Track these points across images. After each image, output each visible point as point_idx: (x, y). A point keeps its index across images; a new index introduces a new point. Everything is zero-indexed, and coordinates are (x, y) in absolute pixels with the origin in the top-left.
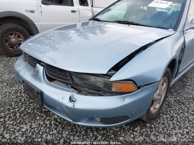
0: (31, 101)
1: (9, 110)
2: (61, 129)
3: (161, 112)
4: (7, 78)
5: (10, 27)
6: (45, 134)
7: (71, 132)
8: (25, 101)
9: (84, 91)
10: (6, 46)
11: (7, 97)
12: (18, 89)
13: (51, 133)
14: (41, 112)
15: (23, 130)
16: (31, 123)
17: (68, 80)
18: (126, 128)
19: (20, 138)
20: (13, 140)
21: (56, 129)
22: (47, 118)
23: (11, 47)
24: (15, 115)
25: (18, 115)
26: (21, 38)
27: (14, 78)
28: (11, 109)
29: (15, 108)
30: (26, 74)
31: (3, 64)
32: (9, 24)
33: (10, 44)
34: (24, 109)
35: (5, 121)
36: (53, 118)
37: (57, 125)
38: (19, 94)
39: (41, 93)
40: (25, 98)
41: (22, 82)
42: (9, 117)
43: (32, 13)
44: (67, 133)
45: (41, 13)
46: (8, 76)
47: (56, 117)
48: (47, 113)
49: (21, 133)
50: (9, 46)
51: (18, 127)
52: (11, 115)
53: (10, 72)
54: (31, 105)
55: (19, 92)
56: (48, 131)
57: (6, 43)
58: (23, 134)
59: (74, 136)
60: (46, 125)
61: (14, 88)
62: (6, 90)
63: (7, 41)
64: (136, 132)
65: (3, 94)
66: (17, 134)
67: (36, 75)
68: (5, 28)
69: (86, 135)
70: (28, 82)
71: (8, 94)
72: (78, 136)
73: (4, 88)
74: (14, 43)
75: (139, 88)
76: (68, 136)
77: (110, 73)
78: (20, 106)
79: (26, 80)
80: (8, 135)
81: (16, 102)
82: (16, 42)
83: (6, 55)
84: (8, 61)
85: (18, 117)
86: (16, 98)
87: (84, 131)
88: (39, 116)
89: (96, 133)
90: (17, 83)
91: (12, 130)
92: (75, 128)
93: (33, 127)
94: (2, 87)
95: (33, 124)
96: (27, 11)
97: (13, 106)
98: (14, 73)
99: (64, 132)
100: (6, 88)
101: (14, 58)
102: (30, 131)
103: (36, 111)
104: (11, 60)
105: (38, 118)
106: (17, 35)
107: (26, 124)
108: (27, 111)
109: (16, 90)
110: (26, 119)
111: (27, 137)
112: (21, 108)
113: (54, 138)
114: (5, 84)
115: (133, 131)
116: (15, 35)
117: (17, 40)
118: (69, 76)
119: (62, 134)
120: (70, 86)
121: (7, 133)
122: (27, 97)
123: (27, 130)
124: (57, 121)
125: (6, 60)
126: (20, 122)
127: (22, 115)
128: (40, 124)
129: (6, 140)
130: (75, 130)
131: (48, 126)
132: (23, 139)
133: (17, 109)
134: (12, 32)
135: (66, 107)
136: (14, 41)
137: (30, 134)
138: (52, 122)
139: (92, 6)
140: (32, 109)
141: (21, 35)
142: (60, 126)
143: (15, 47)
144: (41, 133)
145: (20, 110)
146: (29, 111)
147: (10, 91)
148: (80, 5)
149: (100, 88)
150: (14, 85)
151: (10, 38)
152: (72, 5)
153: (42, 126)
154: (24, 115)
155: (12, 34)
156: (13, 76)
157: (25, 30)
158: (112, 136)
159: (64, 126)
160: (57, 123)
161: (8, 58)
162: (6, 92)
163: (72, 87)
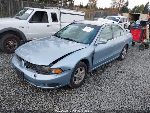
0: (19, 78)
1: (8, 82)
2: (32, 90)
3: (83, 84)
4: (7, 66)
5: (10, 36)
6: (24, 92)
7: (36, 91)
8: (16, 78)
9: (41, 72)
10: (6, 47)
11: (7, 76)
12: (13, 72)
13: (27, 92)
14: (24, 83)
15: (15, 90)
16: (18, 88)
17: (34, 68)
18: (62, 91)
19: (13, 93)
20: (10, 94)
21: (29, 90)
22: (26, 86)
23: (9, 48)
24: (11, 84)
25: (12, 84)
26: (15, 42)
27: (11, 66)
28: (9, 81)
29: (11, 81)
30: (17, 65)
31: (4, 58)
32: (9, 35)
33: (9, 46)
34: (15, 82)
35: (6, 86)
36: (29, 86)
37: (30, 89)
38: (13, 75)
39: (23, 73)
40: (16, 76)
41: (15, 68)
42: (8, 85)
43: (23, 28)
44: (34, 92)
45: (28, 28)
46: (7, 65)
47: (30, 85)
48: (27, 84)
49: (14, 91)
50: (8, 47)
51: (12, 89)
52: (9, 84)
53: (9, 63)
54: (19, 80)
55: (13, 74)
56: (26, 91)
57: (7, 45)
58: (14, 92)
59: (37, 93)
60: (25, 89)
61: (11, 72)
62: (6, 73)
63: (7, 44)
64: (66, 92)
65: (5, 74)
66: (12, 92)
67: (21, 65)
68: (7, 37)
69: (43, 93)
70: (18, 68)
71: (8, 74)
72: (39, 93)
73: (5, 72)
74: (12, 45)
75: (63, 71)
76: (35, 93)
77: (51, 65)
78: (13, 80)
79: (17, 68)
80: (8, 92)
81: (11, 78)
82: (13, 45)
83: (6, 52)
84: (7, 56)
85: (12, 85)
86: (12, 76)
87: (42, 91)
88: (22, 85)
89: (47, 92)
90: (12, 69)
91: (9, 90)
92: (39, 90)
93: (19, 89)
94: (5, 71)
95: (19, 88)
96: (20, 27)
97: (10, 80)
98: (11, 63)
99: (33, 92)
100: (6, 71)
101: (11, 54)
102: (18, 91)
103: (21, 83)
104: (9, 56)
105: (22, 86)
106: (13, 41)
107: (16, 88)
108: (17, 83)
109: (12, 72)
110: (16, 86)
111: (16, 93)
112: (14, 81)
113: (28, 94)
114: (6, 69)
115: (65, 92)
116: (12, 41)
117: (13, 43)
118: (35, 66)
119: (32, 92)
120: (35, 71)
121: (7, 91)
122: (17, 76)
123: (16, 90)
124: (30, 87)
125: (6, 56)
126: (13, 87)
127: (14, 84)
128: (22, 88)
129: (7, 94)
130: (38, 91)
131: (26, 89)
132: (14, 94)
133: (12, 82)
134: (11, 39)
135: (33, 79)
136: (11, 44)
137: (18, 92)
138: (28, 88)
139: (61, 22)
140: (19, 82)
141: (16, 41)
142: (32, 89)
143: (12, 48)
144: (22, 91)
145: (13, 82)
146: (18, 83)
147: (9, 73)
148: (53, 22)
149: (47, 71)
150: (11, 70)
151: (9, 43)
152: (48, 22)
153: (23, 89)
154: (15, 84)
155: (10, 40)
156: (10, 65)
157: (18, 38)
158: (55, 93)
159: (33, 89)
160: (31, 88)
161: (7, 54)
162: (6, 74)
163: (36, 71)
